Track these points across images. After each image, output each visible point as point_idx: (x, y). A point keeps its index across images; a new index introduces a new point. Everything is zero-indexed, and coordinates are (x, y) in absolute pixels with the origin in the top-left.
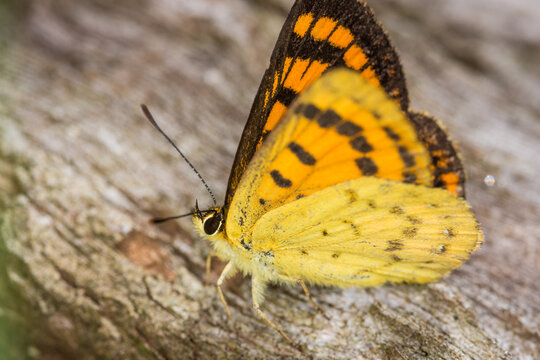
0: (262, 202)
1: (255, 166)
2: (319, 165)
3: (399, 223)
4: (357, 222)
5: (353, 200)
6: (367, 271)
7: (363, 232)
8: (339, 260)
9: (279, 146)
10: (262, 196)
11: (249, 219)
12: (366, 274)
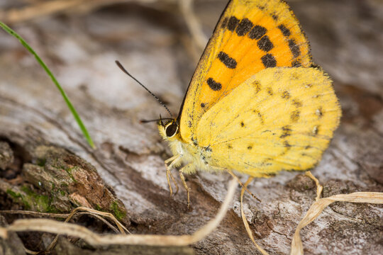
0: (203, 105)
1: (197, 77)
2: (238, 67)
3: (288, 107)
4: (261, 110)
5: (258, 89)
6: (270, 159)
7: (266, 121)
8: (253, 150)
9: (212, 58)
10: (203, 101)
11: (195, 121)
12: (270, 162)
